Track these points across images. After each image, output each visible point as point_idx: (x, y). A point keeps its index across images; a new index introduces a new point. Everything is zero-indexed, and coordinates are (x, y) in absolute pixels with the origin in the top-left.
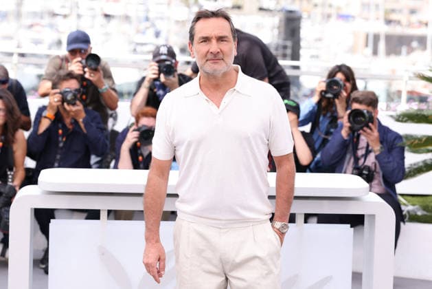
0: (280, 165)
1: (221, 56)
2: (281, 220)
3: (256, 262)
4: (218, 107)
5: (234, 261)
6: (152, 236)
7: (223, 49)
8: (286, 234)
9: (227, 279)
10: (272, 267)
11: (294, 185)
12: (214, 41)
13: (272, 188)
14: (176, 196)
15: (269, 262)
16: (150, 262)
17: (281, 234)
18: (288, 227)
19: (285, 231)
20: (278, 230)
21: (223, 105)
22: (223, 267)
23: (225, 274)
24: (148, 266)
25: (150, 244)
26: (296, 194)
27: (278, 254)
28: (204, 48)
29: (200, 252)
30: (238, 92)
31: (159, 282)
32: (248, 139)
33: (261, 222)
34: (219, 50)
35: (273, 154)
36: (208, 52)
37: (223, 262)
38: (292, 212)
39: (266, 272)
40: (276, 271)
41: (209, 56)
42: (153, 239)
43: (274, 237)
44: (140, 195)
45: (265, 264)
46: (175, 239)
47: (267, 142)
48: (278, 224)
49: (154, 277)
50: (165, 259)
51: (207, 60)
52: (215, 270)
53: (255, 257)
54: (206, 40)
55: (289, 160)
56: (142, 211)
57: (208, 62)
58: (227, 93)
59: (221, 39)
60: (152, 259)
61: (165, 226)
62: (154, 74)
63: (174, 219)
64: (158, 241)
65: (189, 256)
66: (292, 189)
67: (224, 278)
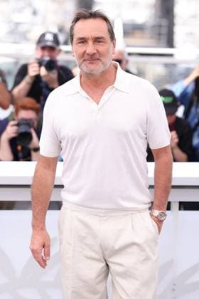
0: (158, 158)
1: (97, 56)
2: (159, 208)
3: (135, 249)
4: (98, 104)
5: (113, 247)
6: (39, 224)
7: (99, 50)
8: (165, 222)
9: (107, 265)
10: (150, 253)
11: (171, 175)
12: (90, 43)
13: (151, 178)
14: (62, 186)
15: (147, 249)
16: (35, 248)
17: (159, 222)
18: (166, 215)
19: (163, 219)
20: (157, 218)
21: (102, 101)
22: (103, 253)
23: (105, 260)
24: (34, 251)
25: (36, 232)
26: (174, 183)
27: (155, 241)
28: (81, 48)
29: (82, 239)
30: (117, 89)
31: (44, 268)
32: (126, 134)
33: (139, 211)
34: (95, 51)
35: (152, 147)
36: (85, 52)
37: (103, 249)
38: (169, 200)
39: (143, 258)
40: (154, 258)
41: (86, 57)
42: (38, 226)
43: (151, 225)
44: (28, 186)
45: (142, 250)
46: (59, 227)
47: (145, 136)
48: (156, 213)
49: (38, 262)
50: (49, 246)
51: (85, 60)
52: (94, 255)
53: (133, 244)
54: (83, 41)
55: (166, 152)
56: (30, 202)
57: (85, 62)
58: (106, 91)
59: (97, 40)
60: (37, 246)
61: (51, 215)
62: (35, 71)
63: (59, 208)
64: (43, 228)
65: (72, 243)
66: (170, 178)
67: (104, 264)
